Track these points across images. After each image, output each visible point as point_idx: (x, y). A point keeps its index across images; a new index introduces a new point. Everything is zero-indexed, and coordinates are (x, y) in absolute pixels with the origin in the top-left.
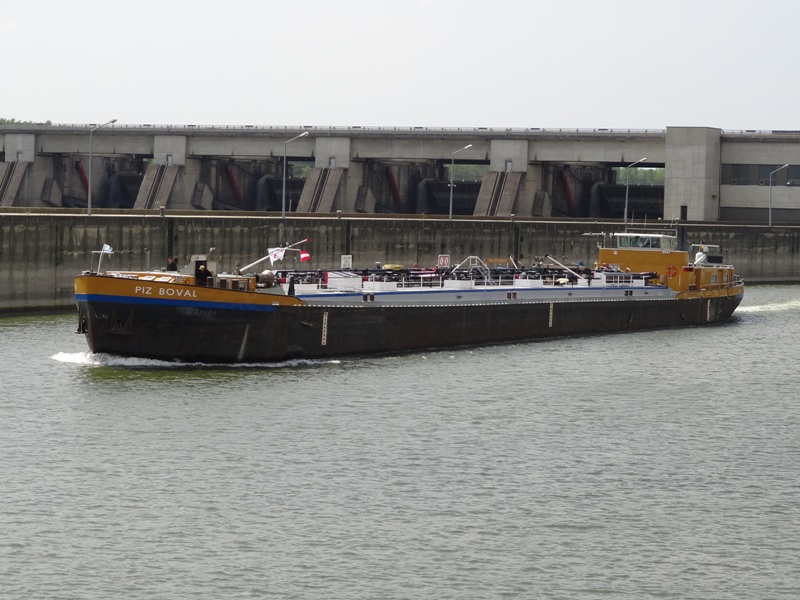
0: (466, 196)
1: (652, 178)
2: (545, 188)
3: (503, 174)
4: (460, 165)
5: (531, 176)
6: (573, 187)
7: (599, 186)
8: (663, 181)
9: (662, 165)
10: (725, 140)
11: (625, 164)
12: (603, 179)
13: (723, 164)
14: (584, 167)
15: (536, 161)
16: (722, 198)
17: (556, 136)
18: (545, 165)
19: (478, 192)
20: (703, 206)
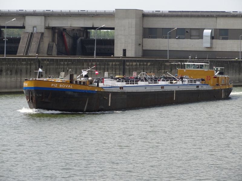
0: (13, 45)
1: (108, 35)
2: (53, 40)
3: (32, 33)
4: (10, 29)
5: (46, 34)
6: (68, 40)
7: (81, 39)
8: (114, 37)
9: (113, 29)
10: (145, 15)
11: (94, 28)
12: (83, 36)
13: (144, 28)
14: (73, 30)
15: (49, 27)
16: (143, 45)
17: (59, 14)
18: (53, 29)
19: (19, 43)
20: (134, 49)
